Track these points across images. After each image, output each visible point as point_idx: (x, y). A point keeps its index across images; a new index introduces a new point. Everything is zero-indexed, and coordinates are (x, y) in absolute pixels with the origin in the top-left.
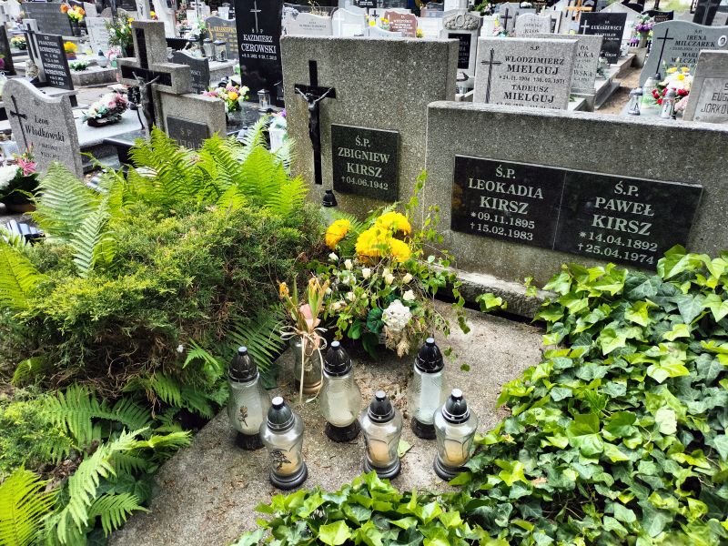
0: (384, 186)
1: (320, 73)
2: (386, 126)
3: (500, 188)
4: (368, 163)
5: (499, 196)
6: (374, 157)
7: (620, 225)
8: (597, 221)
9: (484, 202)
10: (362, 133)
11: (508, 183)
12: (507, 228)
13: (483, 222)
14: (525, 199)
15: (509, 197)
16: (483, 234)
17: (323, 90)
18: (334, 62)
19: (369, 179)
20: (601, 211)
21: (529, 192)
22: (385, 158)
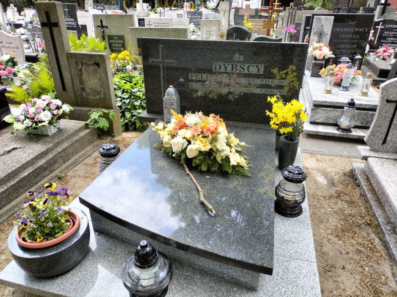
1: (103, 22)
2: (121, 34)
4: (117, 43)
6: (119, 42)
10: (115, 36)
17: (104, 27)
18: (106, 20)
22: (122, 42)
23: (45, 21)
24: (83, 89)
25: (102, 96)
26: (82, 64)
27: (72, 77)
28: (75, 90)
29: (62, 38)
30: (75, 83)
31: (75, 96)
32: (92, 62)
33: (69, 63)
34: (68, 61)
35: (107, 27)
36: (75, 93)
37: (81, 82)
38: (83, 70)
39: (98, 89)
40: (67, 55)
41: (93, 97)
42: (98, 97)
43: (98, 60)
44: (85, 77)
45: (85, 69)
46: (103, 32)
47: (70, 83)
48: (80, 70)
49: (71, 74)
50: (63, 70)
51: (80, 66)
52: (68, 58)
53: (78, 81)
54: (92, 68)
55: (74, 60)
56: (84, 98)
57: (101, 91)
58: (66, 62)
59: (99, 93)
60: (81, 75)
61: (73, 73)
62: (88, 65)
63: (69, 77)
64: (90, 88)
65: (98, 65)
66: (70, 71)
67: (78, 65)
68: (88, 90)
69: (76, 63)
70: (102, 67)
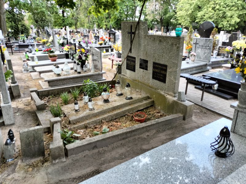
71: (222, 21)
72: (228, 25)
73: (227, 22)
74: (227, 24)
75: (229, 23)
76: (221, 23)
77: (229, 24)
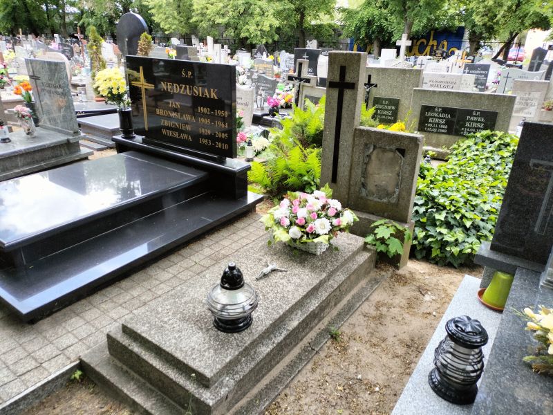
0: (392, 118)
1: (372, 79)
2: (395, 97)
3: (436, 115)
4: (386, 110)
5: (436, 118)
6: (389, 107)
7: (474, 125)
8: (467, 124)
9: (430, 120)
10: (386, 99)
11: (439, 113)
12: (438, 128)
13: (430, 127)
14: (445, 118)
15: (440, 118)
16: (429, 131)
17: (372, 85)
18: (378, 75)
19: (386, 116)
20: (469, 121)
21: (446, 116)
22: (394, 108)
23: (337, 79)
24: (364, 185)
25: (393, 200)
26: (375, 147)
27: (351, 165)
28: (350, 184)
29: (355, 107)
30: (354, 174)
31: (348, 194)
32: (393, 147)
33: (354, 144)
34: (354, 140)
35: (376, 86)
36: (349, 189)
37: (365, 174)
38: (373, 157)
39: (390, 189)
40: (355, 132)
41: (377, 200)
42: (385, 200)
43: (404, 145)
44: (373, 167)
45: (378, 154)
46: (368, 93)
47: (347, 173)
48: (369, 156)
49: (352, 160)
50: (341, 153)
51: (371, 150)
52: (354, 135)
53: (359, 172)
54: (390, 155)
55: (364, 140)
56: (362, 198)
57: (395, 192)
58: (350, 142)
59: (389, 195)
60: (366, 164)
61: (356, 159)
62: (384, 150)
63: (347, 163)
64: (376, 186)
65: (402, 152)
66: (352, 157)
67: (369, 148)
68: (371, 187)
69: (366, 145)
70: (408, 156)
71: (247, 24)
72: (259, 33)
73: (255, 27)
74: (256, 30)
75: (260, 27)
76: (245, 28)
77: (261, 30)
